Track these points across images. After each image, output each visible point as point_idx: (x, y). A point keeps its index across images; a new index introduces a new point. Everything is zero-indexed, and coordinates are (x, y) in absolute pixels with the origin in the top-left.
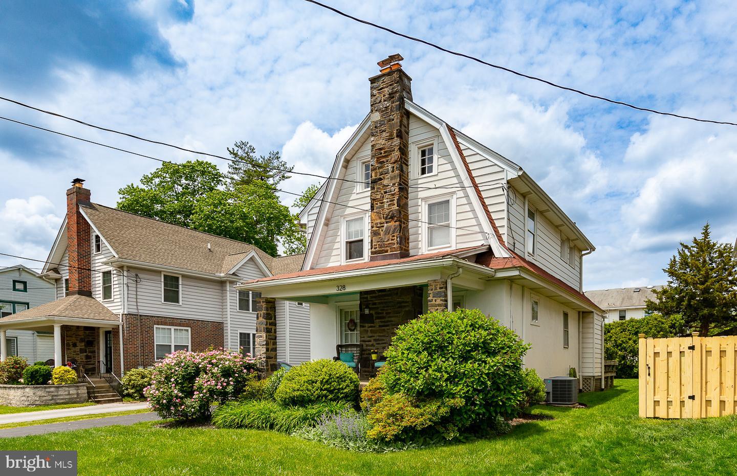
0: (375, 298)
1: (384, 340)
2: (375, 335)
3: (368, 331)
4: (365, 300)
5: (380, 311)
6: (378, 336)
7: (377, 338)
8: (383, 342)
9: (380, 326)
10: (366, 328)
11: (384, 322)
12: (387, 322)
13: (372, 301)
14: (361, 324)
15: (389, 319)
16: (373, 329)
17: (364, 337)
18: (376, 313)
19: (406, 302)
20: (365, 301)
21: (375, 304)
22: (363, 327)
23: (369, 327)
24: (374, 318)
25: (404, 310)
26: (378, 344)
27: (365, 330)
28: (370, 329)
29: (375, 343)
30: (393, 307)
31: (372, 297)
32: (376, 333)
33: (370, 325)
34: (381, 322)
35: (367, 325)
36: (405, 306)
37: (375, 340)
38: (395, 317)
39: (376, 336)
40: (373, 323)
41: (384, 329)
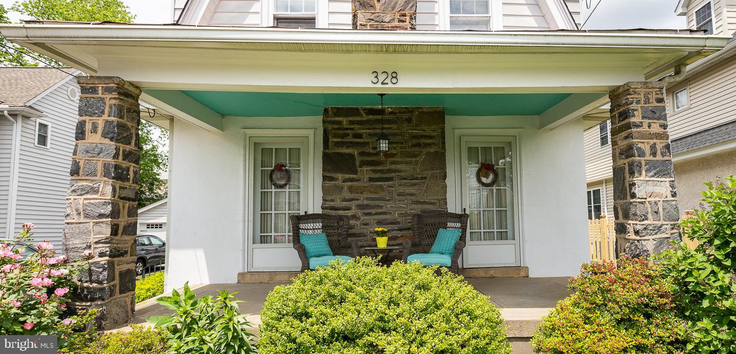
0: (358, 124)
1: (381, 207)
2: (362, 197)
3: (342, 188)
4: (336, 126)
5: (371, 151)
6: (367, 199)
7: (366, 202)
8: (380, 210)
9: (371, 180)
10: (339, 183)
11: (382, 171)
12: (390, 171)
13: (352, 129)
14: (328, 174)
15: (393, 167)
16: (356, 184)
17: (333, 201)
18: (362, 154)
19: (430, 137)
20: (338, 129)
21: (359, 136)
22: (332, 179)
23: (344, 181)
24: (358, 163)
25: (425, 151)
26: (370, 214)
27: (336, 186)
28: (349, 184)
29: (359, 213)
30: (402, 143)
31: (351, 122)
32: (362, 193)
33: (347, 176)
34: (375, 171)
35: (340, 176)
36: (429, 145)
37: (360, 207)
38: (406, 163)
39: (363, 199)
40: (356, 173)
41: (381, 186)
